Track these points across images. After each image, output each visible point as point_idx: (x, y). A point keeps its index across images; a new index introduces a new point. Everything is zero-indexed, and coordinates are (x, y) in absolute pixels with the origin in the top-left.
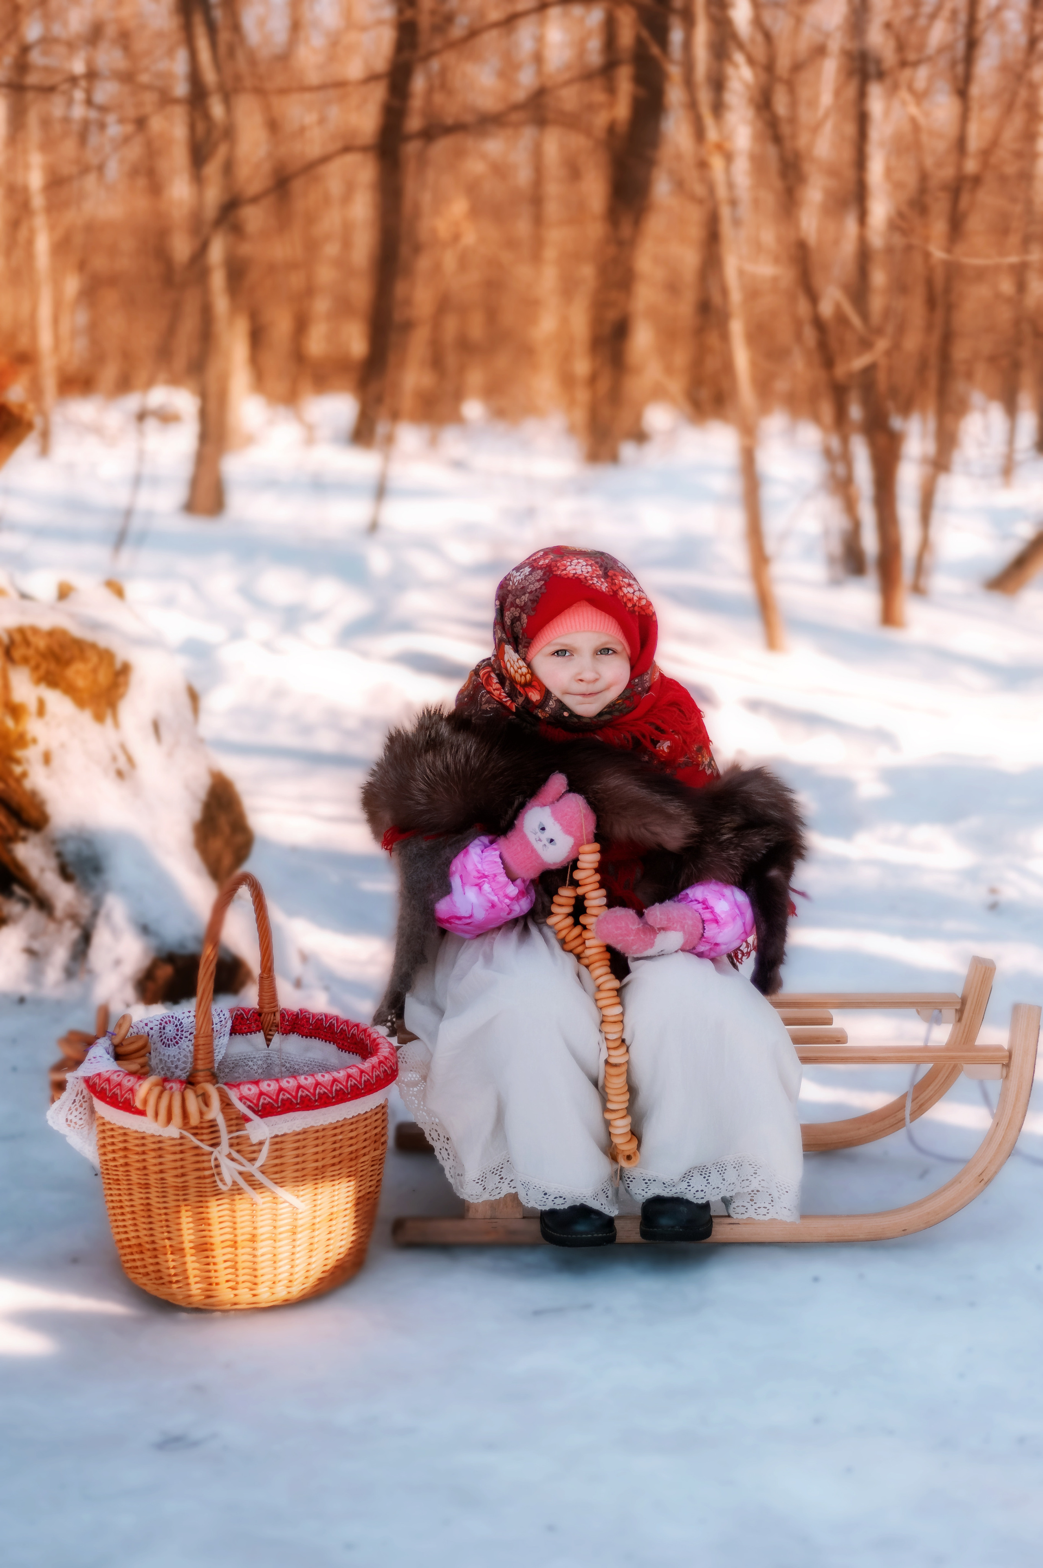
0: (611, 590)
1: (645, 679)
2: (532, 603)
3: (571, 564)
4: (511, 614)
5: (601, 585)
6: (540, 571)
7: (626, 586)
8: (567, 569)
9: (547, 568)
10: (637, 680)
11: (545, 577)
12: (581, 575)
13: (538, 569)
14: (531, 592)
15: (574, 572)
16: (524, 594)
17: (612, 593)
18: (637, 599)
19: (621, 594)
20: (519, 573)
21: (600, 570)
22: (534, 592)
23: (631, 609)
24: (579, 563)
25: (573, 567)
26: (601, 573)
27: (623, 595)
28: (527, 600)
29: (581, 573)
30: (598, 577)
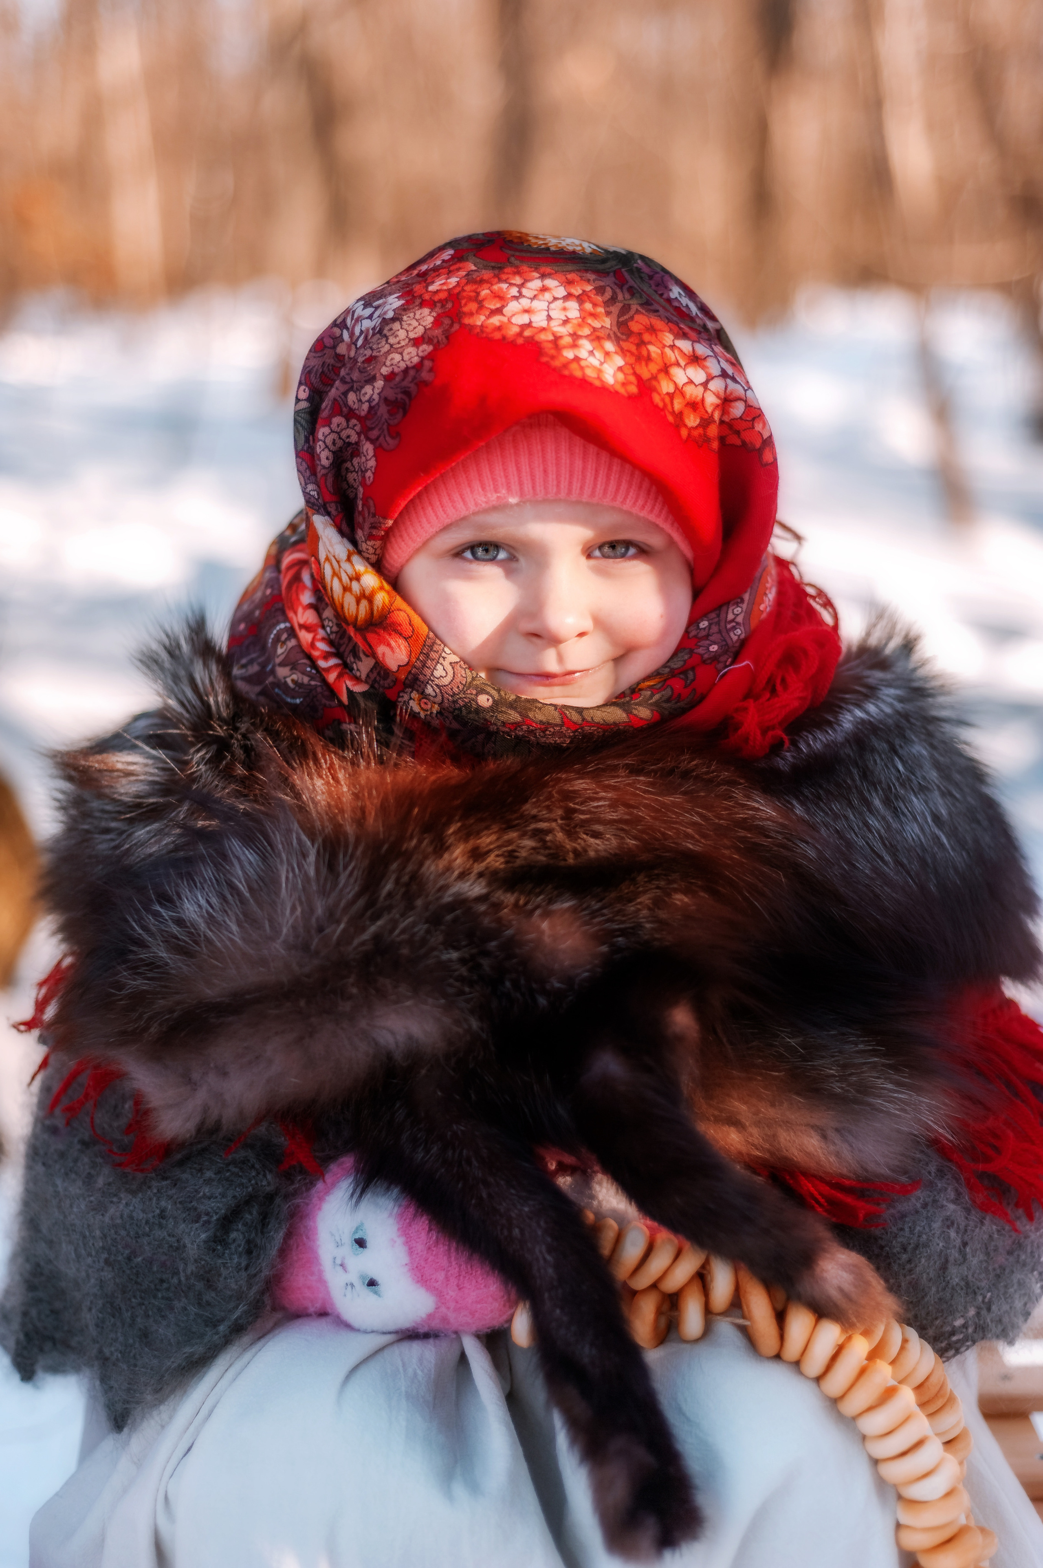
0: (632, 379)
1: (730, 616)
2: (391, 413)
3: (520, 292)
4: (334, 436)
5: (602, 364)
6: (426, 311)
7: (683, 363)
8: (505, 311)
9: (449, 305)
10: (704, 624)
11: (438, 332)
12: (543, 329)
13: (423, 304)
14: (389, 378)
15: (524, 319)
16: (371, 380)
17: (633, 389)
18: (717, 401)
19: (666, 387)
20: (369, 311)
21: (608, 313)
22: (398, 379)
23: (695, 433)
24: (544, 289)
25: (525, 303)
26: (607, 322)
27: (671, 389)
28: (376, 397)
29: (544, 324)
30: (596, 337)
